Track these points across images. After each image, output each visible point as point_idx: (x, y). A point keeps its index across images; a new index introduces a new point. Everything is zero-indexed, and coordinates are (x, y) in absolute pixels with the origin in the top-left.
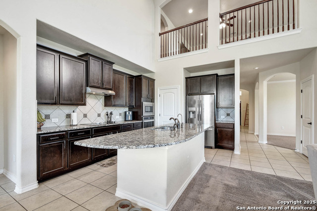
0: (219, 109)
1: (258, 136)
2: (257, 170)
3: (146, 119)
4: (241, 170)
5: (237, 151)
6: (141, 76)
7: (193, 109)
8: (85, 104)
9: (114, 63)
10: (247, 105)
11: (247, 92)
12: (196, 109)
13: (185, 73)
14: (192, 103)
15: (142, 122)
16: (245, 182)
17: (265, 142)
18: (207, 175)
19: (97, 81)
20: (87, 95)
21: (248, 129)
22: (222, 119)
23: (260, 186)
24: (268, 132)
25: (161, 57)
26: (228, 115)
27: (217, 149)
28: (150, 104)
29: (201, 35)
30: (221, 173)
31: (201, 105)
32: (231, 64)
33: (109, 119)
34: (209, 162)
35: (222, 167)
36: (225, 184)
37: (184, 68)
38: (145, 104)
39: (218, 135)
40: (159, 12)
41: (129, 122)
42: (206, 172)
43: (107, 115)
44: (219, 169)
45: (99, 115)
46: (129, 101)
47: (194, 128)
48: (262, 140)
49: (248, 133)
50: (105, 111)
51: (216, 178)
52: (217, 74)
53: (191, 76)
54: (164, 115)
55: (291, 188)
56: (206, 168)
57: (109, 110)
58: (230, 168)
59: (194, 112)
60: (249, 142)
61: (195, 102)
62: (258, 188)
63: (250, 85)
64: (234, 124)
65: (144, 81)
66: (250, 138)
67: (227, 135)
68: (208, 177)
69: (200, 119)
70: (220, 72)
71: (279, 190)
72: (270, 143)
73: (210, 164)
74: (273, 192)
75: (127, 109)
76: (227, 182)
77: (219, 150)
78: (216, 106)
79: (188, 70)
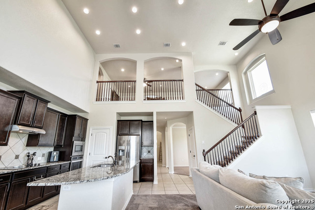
0: (143, 147)
1: (168, 168)
2: (169, 193)
3: (75, 159)
4: (159, 195)
5: (156, 182)
6: (76, 115)
7: (123, 148)
8: (6, 144)
9: (50, 102)
10: (161, 143)
11: (160, 133)
12: (125, 148)
13: (117, 117)
14: (122, 142)
15: (70, 163)
16: (162, 203)
17: (173, 172)
18: (136, 204)
19: (27, 119)
20: (11, 134)
21: (162, 163)
22: (145, 155)
23: (171, 203)
24: (174, 164)
25: (97, 101)
26: (149, 152)
27: (141, 183)
28: (80, 143)
29: (129, 86)
30: (146, 200)
31: (129, 144)
32: (151, 114)
33: (30, 162)
34: (136, 194)
35: (146, 196)
36: (150, 207)
37: (117, 113)
38: (76, 143)
39: (142, 169)
40: (98, 65)
41: (54, 164)
42: (135, 202)
43: (28, 156)
44: (144, 198)
45: (17, 157)
46: (57, 140)
47: (122, 165)
48: (171, 171)
49: (162, 167)
50: (26, 152)
51: (143, 204)
52: (142, 120)
53: (122, 119)
54: (94, 154)
55: (187, 200)
56: (135, 199)
57: (31, 150)
58: (152, 195)
59: (123, 151)
60: (163, 173)
61: (124, 142)
62: (170, 205)
63: (163, 128)
64: (153, 159)
65: (78, 120)
66: (163, 170)
67: (148, 169)
68: (137, 205)
69: (128, 156)
70: (144, 118)
71: (181, 202)
72: (176, 172)
73: (137, 196)
74: (178, 205)
75: (52, 149)
76: (150, 206)
77: (143, 183)
78: (141, 145)
79: (120, 114)
